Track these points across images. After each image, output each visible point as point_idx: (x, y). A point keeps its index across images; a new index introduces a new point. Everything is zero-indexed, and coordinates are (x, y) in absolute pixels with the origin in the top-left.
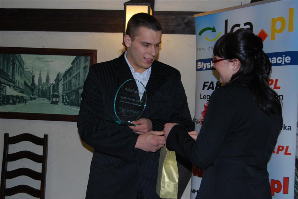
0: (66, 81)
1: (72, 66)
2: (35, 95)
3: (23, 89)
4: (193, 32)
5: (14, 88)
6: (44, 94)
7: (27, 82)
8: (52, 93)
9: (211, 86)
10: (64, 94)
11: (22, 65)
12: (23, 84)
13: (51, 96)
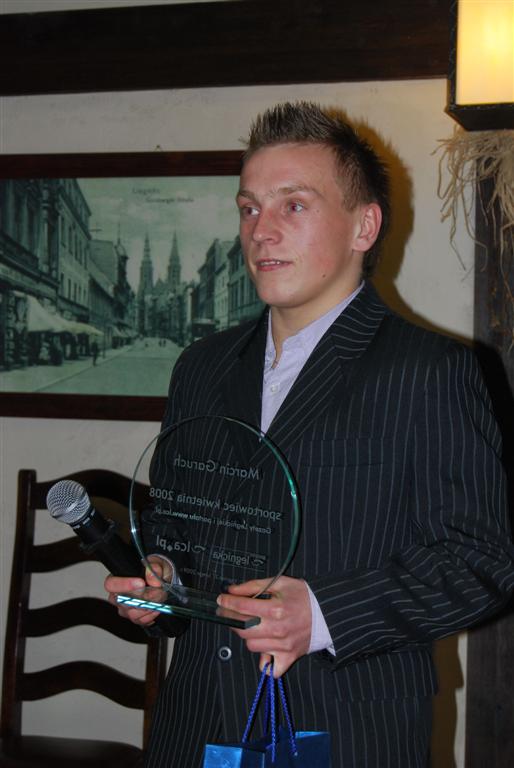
0: (242, 271)
2: (131, 328)
3: (85, 305)
5: (54, 302)
6: (161, 325)
7: (101, 279)
10: (233, 320)
11: (84, 219)
12: (87, 290)
13: (185, 332)
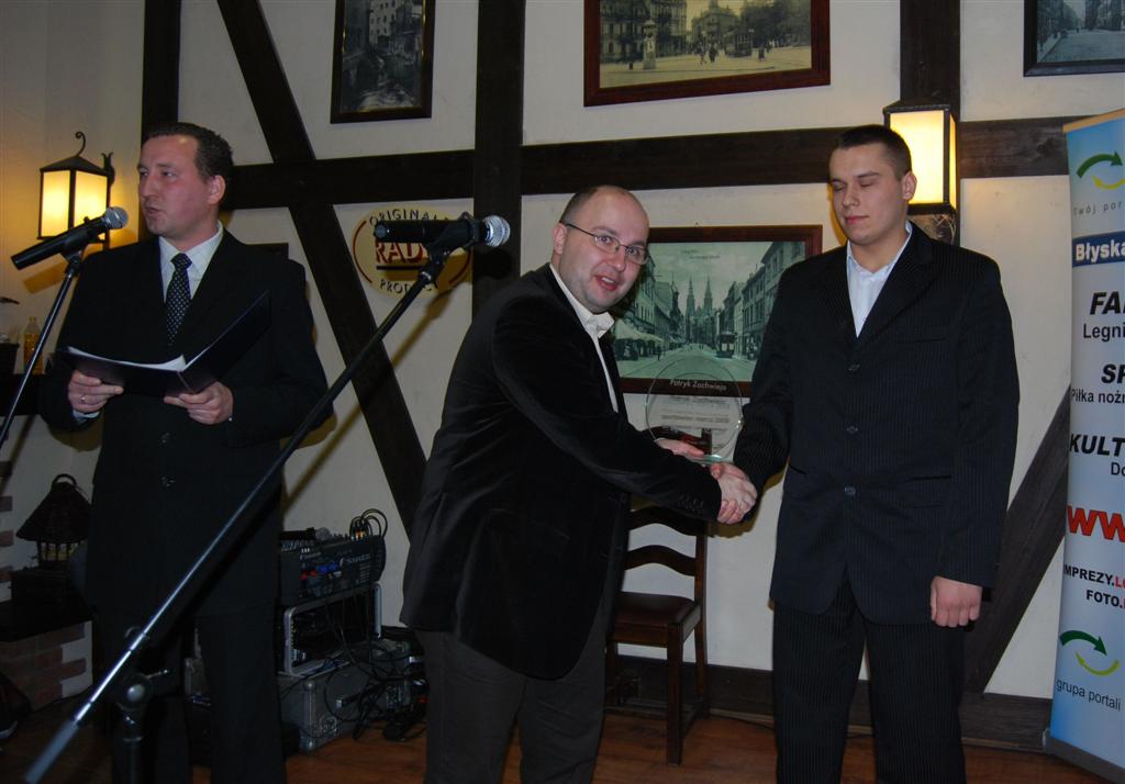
0: (752, 302)
1: (763, 265)
2: (681, 337)
3: (653, 323)
4: (1062, 169)
5: (632, 321)
6: (700, 335)
7: (662, 306)
8: (718, 332)
9: (1113, 304)
10: (746, 333)
11: (651, 269)
12: (653, 313)
13: (715, 339)
